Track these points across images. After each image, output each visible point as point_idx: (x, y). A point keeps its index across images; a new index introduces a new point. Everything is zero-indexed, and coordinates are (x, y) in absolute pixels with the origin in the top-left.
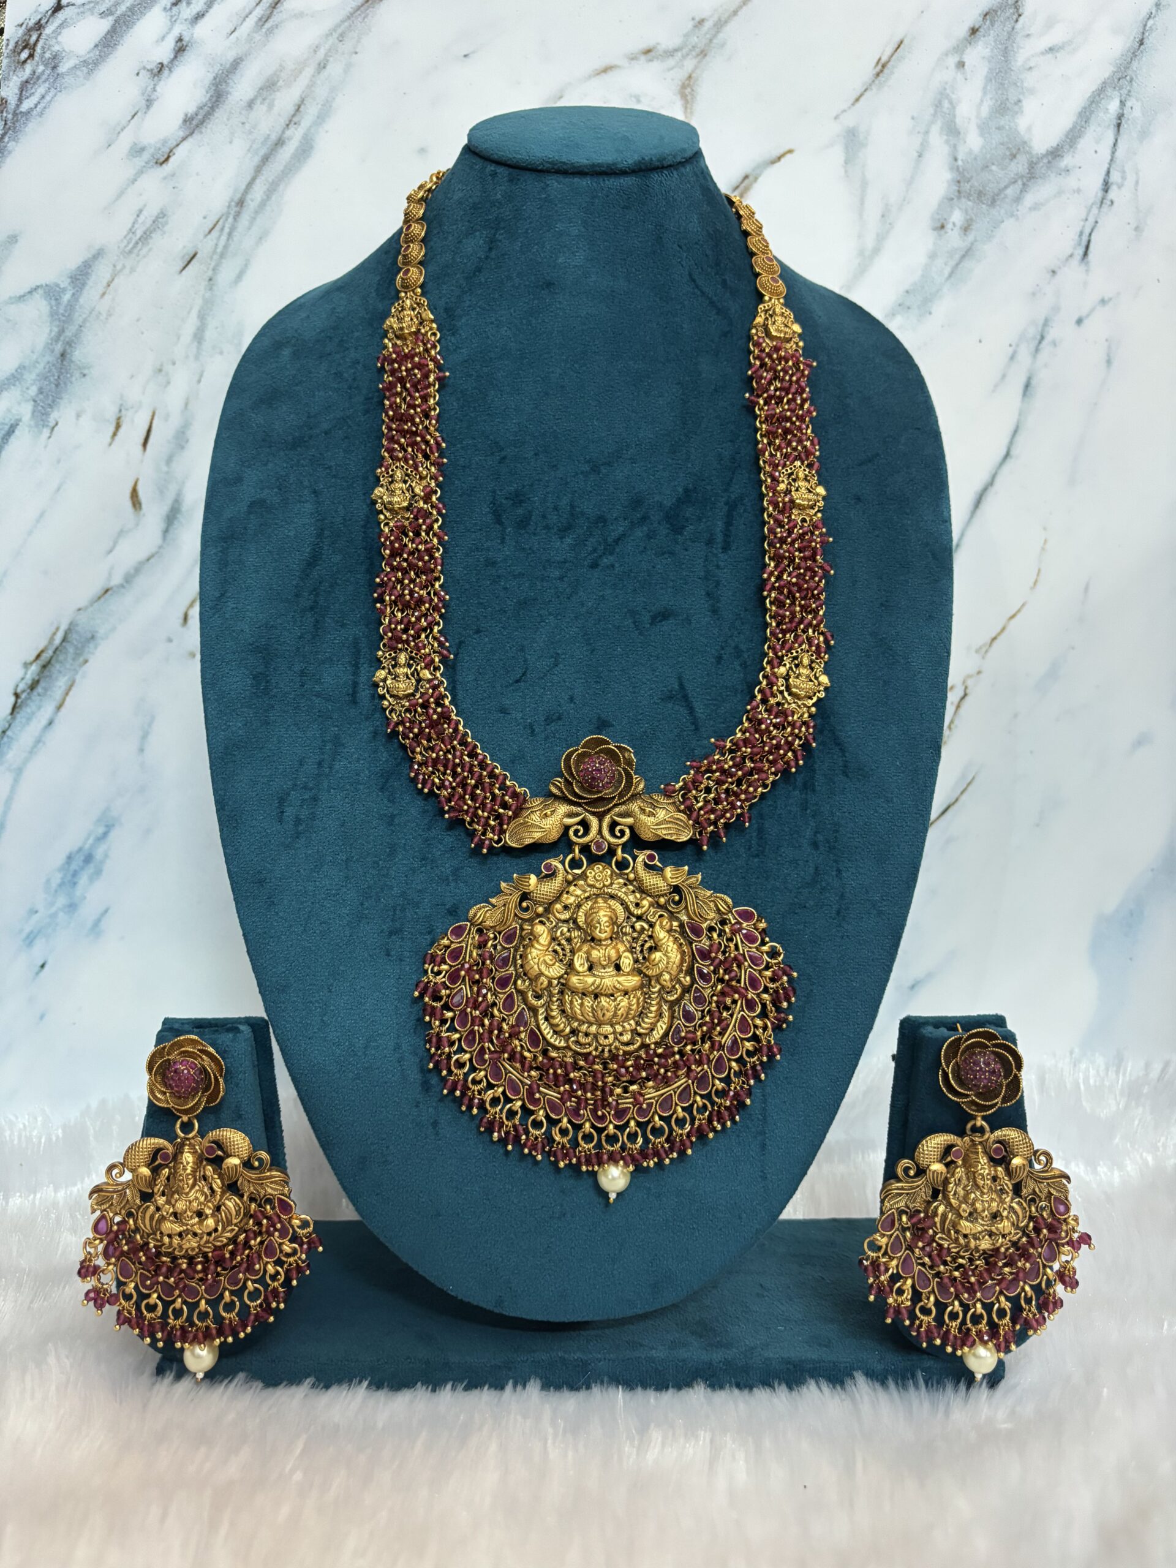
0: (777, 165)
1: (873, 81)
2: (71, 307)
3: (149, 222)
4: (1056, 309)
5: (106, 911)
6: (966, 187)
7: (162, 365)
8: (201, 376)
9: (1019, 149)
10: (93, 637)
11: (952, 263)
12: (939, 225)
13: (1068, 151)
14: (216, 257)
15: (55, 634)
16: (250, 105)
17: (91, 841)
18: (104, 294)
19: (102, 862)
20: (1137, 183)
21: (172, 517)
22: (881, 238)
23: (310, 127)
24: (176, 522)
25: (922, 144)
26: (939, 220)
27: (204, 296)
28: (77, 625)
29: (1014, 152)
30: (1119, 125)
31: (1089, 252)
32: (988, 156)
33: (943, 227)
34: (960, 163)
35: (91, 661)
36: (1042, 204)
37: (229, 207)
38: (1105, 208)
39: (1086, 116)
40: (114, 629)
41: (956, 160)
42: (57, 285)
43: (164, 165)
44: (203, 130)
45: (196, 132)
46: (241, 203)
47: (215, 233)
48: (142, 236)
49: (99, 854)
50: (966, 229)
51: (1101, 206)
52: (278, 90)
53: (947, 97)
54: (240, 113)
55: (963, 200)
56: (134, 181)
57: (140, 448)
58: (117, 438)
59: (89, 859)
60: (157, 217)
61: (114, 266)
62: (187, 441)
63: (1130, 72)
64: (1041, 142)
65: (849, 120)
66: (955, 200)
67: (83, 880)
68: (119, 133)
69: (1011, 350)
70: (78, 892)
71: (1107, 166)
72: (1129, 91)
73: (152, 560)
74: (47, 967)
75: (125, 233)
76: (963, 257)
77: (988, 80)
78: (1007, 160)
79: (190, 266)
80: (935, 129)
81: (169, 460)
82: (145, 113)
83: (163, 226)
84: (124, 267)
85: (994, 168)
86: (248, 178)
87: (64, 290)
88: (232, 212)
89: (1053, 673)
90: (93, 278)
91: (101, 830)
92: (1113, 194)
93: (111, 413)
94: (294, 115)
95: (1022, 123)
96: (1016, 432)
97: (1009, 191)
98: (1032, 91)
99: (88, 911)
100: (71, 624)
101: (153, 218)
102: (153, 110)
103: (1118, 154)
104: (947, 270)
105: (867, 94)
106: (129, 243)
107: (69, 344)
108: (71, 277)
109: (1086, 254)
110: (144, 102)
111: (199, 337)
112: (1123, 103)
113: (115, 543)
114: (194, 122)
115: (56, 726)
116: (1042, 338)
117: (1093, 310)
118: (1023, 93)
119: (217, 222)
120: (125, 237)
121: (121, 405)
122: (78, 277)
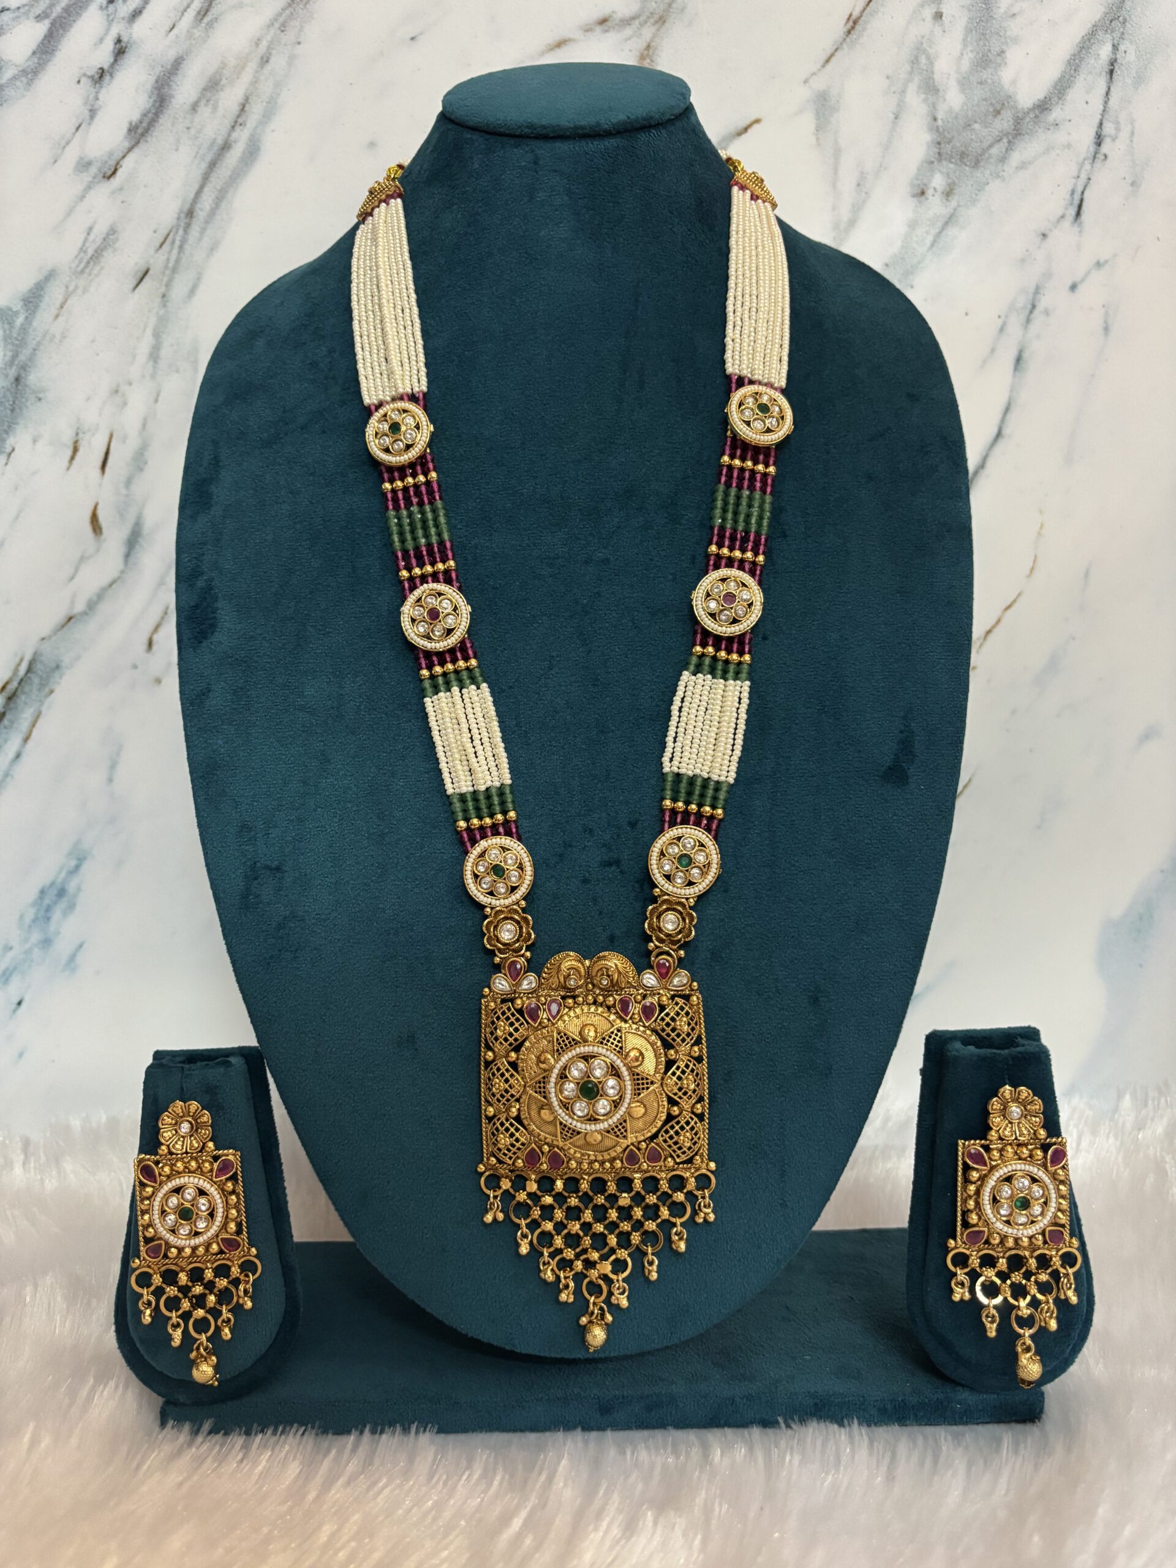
0: (744, 136)
1: (845, 39)
2: (24, 329)
3: (99, 241)
4: (1048, 275)
5: (81, 946)
6: (947, 148)
7: (118, 386)
8: (158, 395)
9: (1003, 104)
10: (58, 667)
11: (934, 231)
12: (919, 191)
13: (1057, 103)
14: (168, 272)
15: (19, 665)
16: (194, 107)
17: (63, 874)
18: (57, 316)
19: (75, 896)
20: (1132, 133)
21: (133, 541)
22: (857, 209)
23: (256, 127)
24: (137, 547)
25: (898, 105)
26: (919, 185)
27: (158, 313)
28: (41, 655)
29: (998, 108)
30: (1111, 72)
31: (1082, 211)
32: (970, 113)
33: (923, 193)
34: (940, 123)
35: (57, 691)
36: (1030, 163)
37: (178, 219)
38: (1098, 164)
39: (1075, 63)
40: (78, 658)
41: (935, 119)
42: (10, 309)
43: (112, 179)
44: (149, 139)
45: (142, 141)
46: (190, 214)
47: (166, 247)
48: (93, 255)
49: (71, 887)
50: (948, 194)
51: (1093, 161)
52: (222, 90)
53: (925, 51)
54: (185, 118)
55: (944, 163)
56: (82, 197)
57: (99, 471)
58: (75, 462)
59: (62, 893)
60: (108, 234)
61: (67, 287)
62: (146, 463)
63: (1124, 12)
64: (1027, 95)
65: (819, 84)
66: (936, 163)
67: (57, 915)
68: (64, 147)
69: (1000, 322)
70: (52, 927)
71: (1100, 117)
72: (1123, 33)
73: (114, 586)
74: (24, 1005)
75: (76, 253)
76: (946, 224)
77: (968, 31)
78: (990, 117)
79: (143, 283)
80: (912, 88)
81: (129, 482)
82: (90, 124)
83: (114, 243)
84: (76, 287)
85: (976, 126)
86: (196, 187)
87: (17, 313)
88: (182, 224)
89: (1053, 665)
90: (46, 299)
91: (73, 863)
92: (1105, 148)
93: (68, 437)
94: (239, 116)
95: (1006, 75)
96: (1007, 410)
97: (994, 151)
98: (1016, 40)
99: (63, 946)
100: (35, 653)
101: (103, 236)
102: (96, 120)
103: (1111, 103)
104: (929, 239)
105: (839, 54)
106: (80, 262)
107: (24, 368)
108: (23, 300)
109: (1078, 214)
110: (87, 112)
111: (154, 355)
112: (1115, 47)
113: (77, 570)
114: (140, 131)
115: (24, 758)
116: (1034, 307)
117: (1088, 273)
118: (1006, 43)
119: (168, 235)
120: (76, 257)
121: (78, 428)
122: (31, 300)
